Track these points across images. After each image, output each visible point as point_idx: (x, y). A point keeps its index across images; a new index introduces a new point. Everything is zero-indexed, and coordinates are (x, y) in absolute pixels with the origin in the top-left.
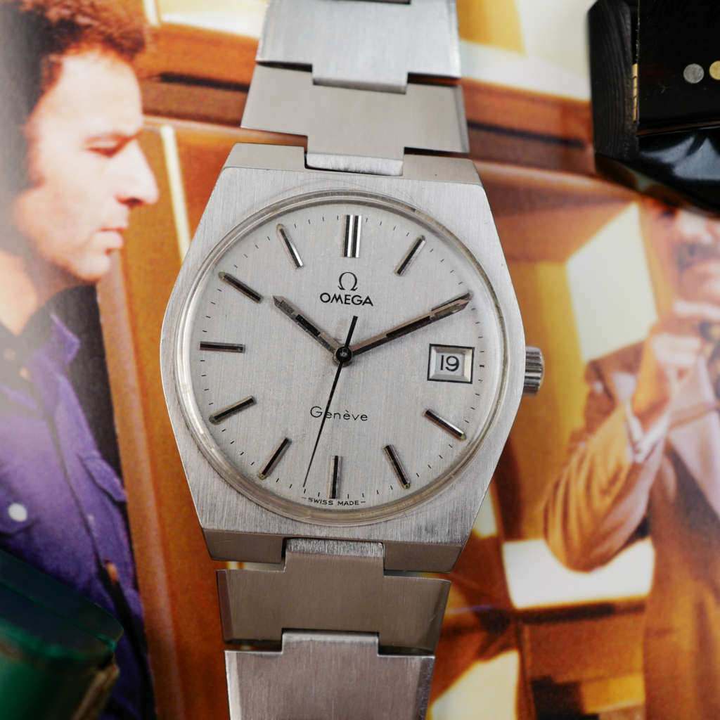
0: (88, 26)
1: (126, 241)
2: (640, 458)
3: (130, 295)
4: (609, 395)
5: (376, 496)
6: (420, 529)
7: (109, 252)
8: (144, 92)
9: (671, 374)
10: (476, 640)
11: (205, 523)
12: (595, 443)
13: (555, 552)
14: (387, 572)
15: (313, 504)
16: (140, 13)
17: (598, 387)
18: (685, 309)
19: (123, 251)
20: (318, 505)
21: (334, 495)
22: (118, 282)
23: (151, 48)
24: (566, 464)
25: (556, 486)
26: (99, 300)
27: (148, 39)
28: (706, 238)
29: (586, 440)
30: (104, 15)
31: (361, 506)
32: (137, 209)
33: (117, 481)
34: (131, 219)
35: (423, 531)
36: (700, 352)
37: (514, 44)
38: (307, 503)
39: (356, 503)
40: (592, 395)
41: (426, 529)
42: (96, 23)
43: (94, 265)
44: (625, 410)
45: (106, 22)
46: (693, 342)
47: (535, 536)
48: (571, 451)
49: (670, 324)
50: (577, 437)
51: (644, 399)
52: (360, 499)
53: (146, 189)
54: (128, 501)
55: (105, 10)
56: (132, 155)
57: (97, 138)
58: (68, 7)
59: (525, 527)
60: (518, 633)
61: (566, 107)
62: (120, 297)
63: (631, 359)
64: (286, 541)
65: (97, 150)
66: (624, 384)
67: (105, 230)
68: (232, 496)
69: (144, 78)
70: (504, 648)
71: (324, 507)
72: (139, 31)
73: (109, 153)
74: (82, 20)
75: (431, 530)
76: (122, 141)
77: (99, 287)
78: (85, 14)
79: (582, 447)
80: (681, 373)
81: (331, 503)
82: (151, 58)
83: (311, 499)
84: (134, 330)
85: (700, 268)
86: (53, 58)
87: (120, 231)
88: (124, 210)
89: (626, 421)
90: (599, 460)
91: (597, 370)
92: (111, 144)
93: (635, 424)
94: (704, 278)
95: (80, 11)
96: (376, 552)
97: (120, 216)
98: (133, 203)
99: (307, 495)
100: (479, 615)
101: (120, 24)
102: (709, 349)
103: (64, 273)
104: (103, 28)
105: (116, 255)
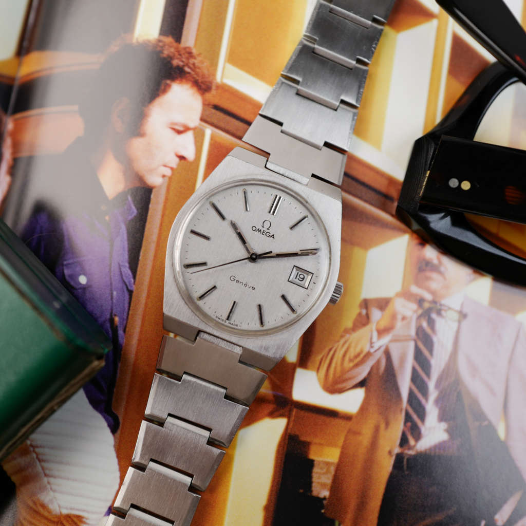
0: (189, 73)
1: (173, 174)
2: (372, 350)
3: (167, 199)
4: (368, 316)
5: (247, 325)
6: (261, 347)
7: (164, 176)
8: (204, 110)
9: (399, 317)
10: (271, 407)
11: (166, 310)
12: (355, 336)
13: (319, 379)
14: (240, 362)
15: (217, 319)
16: (214, 75)
17: (364, 312)
18: (415, 289)
19: (170, 178)
20: (219, 321)
21: (228, 319)
22: (163, 191)
23: (213, 92)
24: (338, 341)
25: (330, 350)
26: (152, 196)
27: (214, 87)
28: (435, 261)
29: (350, 334)
30: (198, 70)
31: (239, 327)
32: (183, 161)
33: (132, 280)
34: (179, 165)
35: (263, 348)
36: (415, 312)
37: (377, 145)
38: (214, 317)
39: (237, 325)
40: (360, 314)
41: (265, 348)
42: (193, 73)
43: (155, 180)
44: (373, 326)
45: (197, 74)
46: (414, 306)
47: (312, 370)
48: (342, 336)
49: (406, 294)
50: (347, 331)
51: (383, 324)
52: (239, 324)
53: (190, 154)
54: (134, 291)
55: (199, 68)
56: (189, 137)
57: (176, 124)
58: (183, 62)
59: (310, 364)
60: (290, 411)
61: (391, 181)
62: (162, 199)
63: (383, 304)
64: (200, 331)
65: (174, 129)
66: (376, 314)
67: (165, 166)
68: (182, 303)
69: (206, 104)
70: (282, 416)
71: (222, 322)
72: (211, 83)
73: (179, 132)
74: (187, 69)
75: (266, 349)
76: (187, 129)
77: (154, 191)
78: (189, 67)
79: (347, 336)
80: (404, 318)
81: (225, 322)
82: (212, 96)
83: (217, 317)
84: (163, 216)
85: (428, 274)
86: (168, 82)
87: (172, 169)
88: (177, 160)
89: (372, 332)
90: (353, 345)
91: (366, 304)
92: (181, 129)
93: (375, 334)
94: (428, 279)
95: (187, 65)
96: (238, 351)
97: (174, 162)
98: (182, 158)
99: (216, 315)
100: (274, 396)
101: (203, 76)
102: (420, 312)
103: (141, 179)
104: (195, 76)
105: (167, 179)
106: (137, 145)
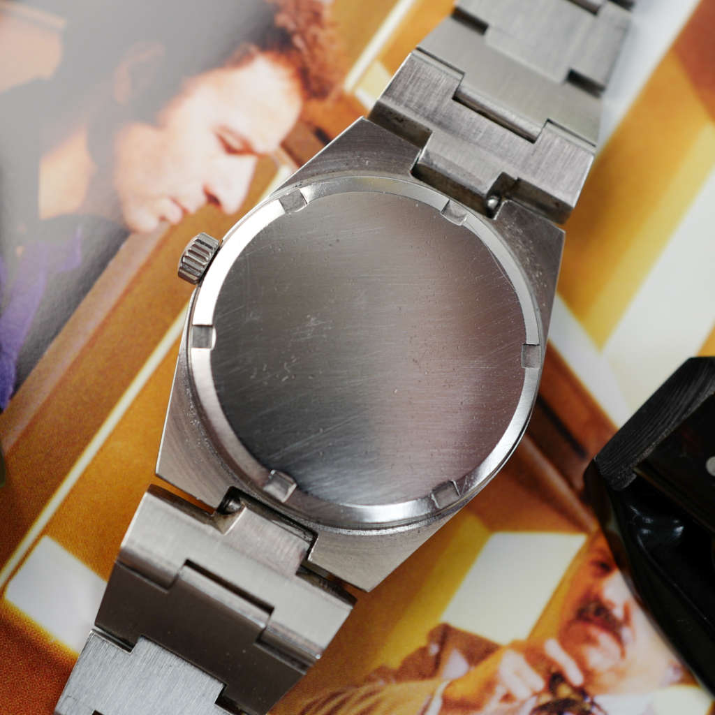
1: (182, 223)
3: (148, 265)
4: (437, 663)
7: (163, 219)
8: (295, 130)
9: (500, 691)
12: (396, 689)
16: (344, 73)
17: (434, 649)
18: (554, 650)
19: (173, 228)
22: (149, 247)
23: (329, 104)
24: (357, 686)
25: (334, 696)
26: (124, 247)
27: (333, 95)
28: (618, 613)
29: (387, 681)
30: (317, 51)
32: (212, 207)
34: (200, 210)
36: (537, 694)
37: (599, 338)
40: (423, 651)
42: (305, 52)
43: (145, 220)
44: (438, 686)
45: (313, 58)
46: (539, 683)
48: (369, 679)
49: (533, 654)
50: (383, 673)
51: (460, 691)
53: (231, 199)
54: (5, 411)
55: (321, 48)
56: (245, 166)
57: (231, 132)
58: (296, 23)
61: (597, 418)
62: (140, 259)
65: (223, 141)
66: (456, 665)
67: (175, 201)
69: (304, 121)
72: (331, 85)
73: (230, 150)
74: (298, 41)
76: (246, 150)
77: (132, 238)
79: (380, 683)
80: (507, 698)
82: (322, 111)
84: (128, 291)
85: (594, 631)
86: (253, 49)
87: (185, 211)
88: (202, 199)
89: (432, 695)
90: (384, 706)
91: (445, 635)
92: (236, 144)
93: (437, 704)
94: (590, 640)
95: (303, 34)
97: (195, 201)
98: (213, 200)
101: (323, 67)
102: (546, 698)
104: (307, 60)
105: (166, 227)
106: (141, 139)
